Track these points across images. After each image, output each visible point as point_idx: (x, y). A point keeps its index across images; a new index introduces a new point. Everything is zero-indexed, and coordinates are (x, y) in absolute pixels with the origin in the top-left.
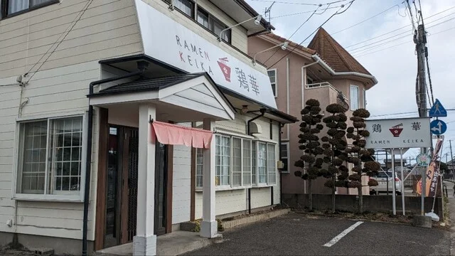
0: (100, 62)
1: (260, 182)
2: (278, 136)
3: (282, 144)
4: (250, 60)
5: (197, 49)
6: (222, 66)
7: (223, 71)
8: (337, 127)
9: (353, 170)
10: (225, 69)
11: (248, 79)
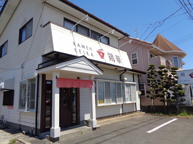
0: (42, 56)
1: (127, 101)
2: (138, 80)
3: (140, 84)
4: (117, 50)
5: (85, 47)
6: (99, 52)
7: (100, 55)
8: (163, 75)
9: (173, 94)
10: (101, 54)
11: (115, 57)
